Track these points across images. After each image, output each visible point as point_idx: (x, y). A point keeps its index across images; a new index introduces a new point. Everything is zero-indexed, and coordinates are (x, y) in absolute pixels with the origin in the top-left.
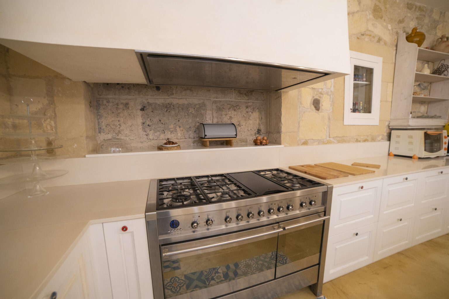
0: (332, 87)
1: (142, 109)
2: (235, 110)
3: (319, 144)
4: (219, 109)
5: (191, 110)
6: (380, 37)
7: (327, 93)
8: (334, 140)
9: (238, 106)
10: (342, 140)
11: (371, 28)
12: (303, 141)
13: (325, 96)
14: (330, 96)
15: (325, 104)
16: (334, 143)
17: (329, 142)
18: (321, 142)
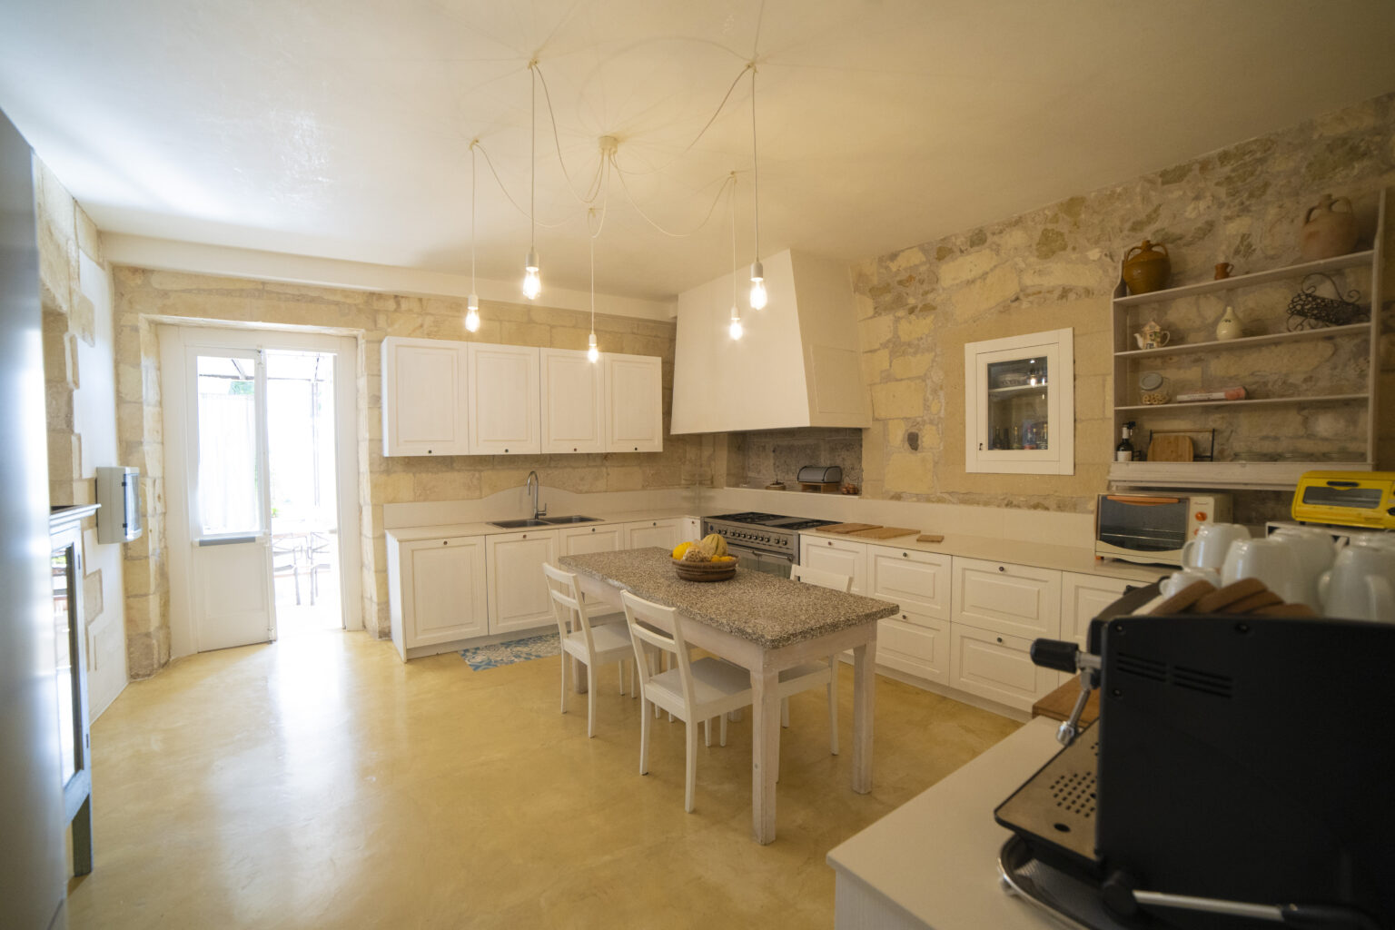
0: (943, 411)
1: (774, 451)
2: (848, 450)
3: (919, 501)
4: (833, 450)
5: (808, 451)
6: (1064, 288)
7: (931, 422)
8: (950, 498)
9: (851, 444)
10: (968, 499)
11: (1030, 280)
12: (892, 494)
13: (927, 427)
14: (937, 425)
15: (928, 438)
16: (950, 502)
17: (940, 500)
18: (921, 498)
